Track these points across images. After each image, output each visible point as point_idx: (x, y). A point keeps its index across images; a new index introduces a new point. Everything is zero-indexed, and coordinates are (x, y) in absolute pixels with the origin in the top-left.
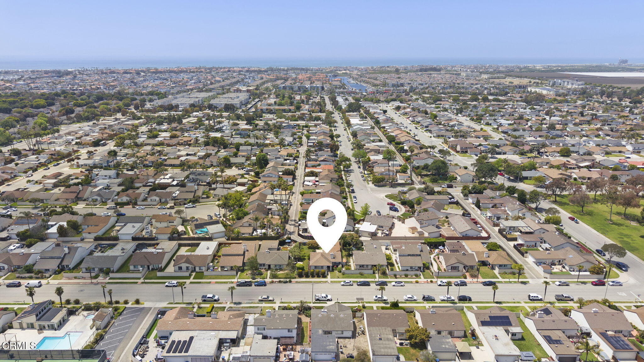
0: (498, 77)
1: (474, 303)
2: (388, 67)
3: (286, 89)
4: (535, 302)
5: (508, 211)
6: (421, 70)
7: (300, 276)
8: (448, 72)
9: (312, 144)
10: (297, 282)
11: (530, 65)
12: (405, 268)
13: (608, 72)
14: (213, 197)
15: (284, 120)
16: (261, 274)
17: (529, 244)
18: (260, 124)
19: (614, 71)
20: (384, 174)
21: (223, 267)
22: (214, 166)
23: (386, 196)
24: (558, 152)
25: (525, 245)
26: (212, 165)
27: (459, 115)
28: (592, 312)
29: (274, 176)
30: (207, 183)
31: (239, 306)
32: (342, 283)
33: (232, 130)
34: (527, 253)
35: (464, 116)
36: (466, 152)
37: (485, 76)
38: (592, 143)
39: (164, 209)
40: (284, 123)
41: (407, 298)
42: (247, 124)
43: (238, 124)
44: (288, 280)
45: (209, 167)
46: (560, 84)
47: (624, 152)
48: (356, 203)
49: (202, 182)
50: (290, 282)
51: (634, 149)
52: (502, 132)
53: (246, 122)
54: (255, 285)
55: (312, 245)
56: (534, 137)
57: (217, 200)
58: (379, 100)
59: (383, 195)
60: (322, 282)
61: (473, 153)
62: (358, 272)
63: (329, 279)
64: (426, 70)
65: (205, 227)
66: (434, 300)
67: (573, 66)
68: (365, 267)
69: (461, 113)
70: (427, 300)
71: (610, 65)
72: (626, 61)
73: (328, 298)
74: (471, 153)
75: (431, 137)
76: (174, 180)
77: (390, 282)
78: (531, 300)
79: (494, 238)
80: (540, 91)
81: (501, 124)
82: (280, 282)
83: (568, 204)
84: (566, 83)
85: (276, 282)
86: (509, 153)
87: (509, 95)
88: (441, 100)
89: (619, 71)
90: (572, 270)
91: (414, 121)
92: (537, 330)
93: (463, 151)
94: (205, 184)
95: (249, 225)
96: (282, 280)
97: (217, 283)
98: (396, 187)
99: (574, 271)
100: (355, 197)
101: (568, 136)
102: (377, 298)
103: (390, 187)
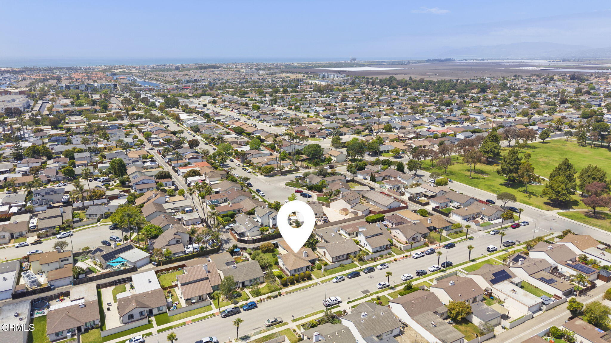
0: (274, 72)
1: (456, 266)
2: (164, 65)
3: (69, 88)
4: (494, 252)
5: (402, 181)
6: (201, 68)
7: (285, 285)
8: (228, 69)
9: (158, 143)
10: (287, 293)
11: (291, 63)
12: (375, 250)
13: (349, 67)
14: (88, 219)
15: (101, 120)
16: (239, 295)
17: (443, 205)
18: (73, 127)
19: (353, 67)
20: (269, 163)
21: (190, 299)
22: (53, 182)
23: (287, 184)
24: (383, 129)
25: (440, 207)
26: (49, 181)
27: (274, 105)
28: (549, 249)
29: (150, 182)
30: (64, 203)
31: (250, 341)
32: (335, 280)
33: (37, 137)
34: (450, 213)
35: (279, 106)
36: (314, 136)
37: (264, 72)
38: (398, 120)
39: (25, 246)
40: (102, 124)
41: (405, 278)
42: (52, 129)
43: (42, 130)
44: (276, 293)
45: (47, 184)
46: (328, 77)
47: (424, 124)
48: (264, 196)
49: (53, 203)
50: (280, 294)
51: (429, 121)
52: (323, 117)
53: (50, 127)
54: (245, 310)
55: (267, 248)
56: (352, 119)
57: (96, 221)
58: (188, 96)
59: (283, 184)
60: (312, 284)
61: (321, 136)
62: (338, 264)
63: (315, 280)
64: (205, 68)
65: (116, 256)
66: (426, 273)
67: (321, 63)
68: (341, 257)
69: (275, 104)
70: (421, 275)
71: (345, 62)
72: (355, 59)
73: (338, 301)
74: (319, 137)
75: (270, 126)
76: (10, 207)
77: (376, 266)
78: (491, 252)
79: (411, 206)
80: (320, 83)
81: (316, 110)
82: (269, 298)
83: (431, 169)
84: (332, 76)
85: (264, 299)
86: (349, 133)
87: (299, 87)
88: (248, 94)
89: (356, 67)
90: (490, 219)
91: (241, 113)
92: (529, 275)
93: (311, 136)
94: (61, 204)
95: (177, 241)
96: (270, 294)
97: (194, 321)
98: (286, 175)
99: (491, 220)
100: (258, 191)
101: (375, 116)
102: (381, 286)
103: (280, 176)
